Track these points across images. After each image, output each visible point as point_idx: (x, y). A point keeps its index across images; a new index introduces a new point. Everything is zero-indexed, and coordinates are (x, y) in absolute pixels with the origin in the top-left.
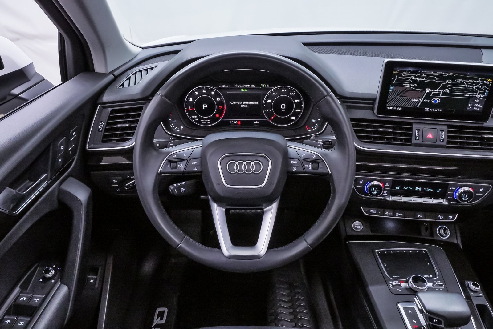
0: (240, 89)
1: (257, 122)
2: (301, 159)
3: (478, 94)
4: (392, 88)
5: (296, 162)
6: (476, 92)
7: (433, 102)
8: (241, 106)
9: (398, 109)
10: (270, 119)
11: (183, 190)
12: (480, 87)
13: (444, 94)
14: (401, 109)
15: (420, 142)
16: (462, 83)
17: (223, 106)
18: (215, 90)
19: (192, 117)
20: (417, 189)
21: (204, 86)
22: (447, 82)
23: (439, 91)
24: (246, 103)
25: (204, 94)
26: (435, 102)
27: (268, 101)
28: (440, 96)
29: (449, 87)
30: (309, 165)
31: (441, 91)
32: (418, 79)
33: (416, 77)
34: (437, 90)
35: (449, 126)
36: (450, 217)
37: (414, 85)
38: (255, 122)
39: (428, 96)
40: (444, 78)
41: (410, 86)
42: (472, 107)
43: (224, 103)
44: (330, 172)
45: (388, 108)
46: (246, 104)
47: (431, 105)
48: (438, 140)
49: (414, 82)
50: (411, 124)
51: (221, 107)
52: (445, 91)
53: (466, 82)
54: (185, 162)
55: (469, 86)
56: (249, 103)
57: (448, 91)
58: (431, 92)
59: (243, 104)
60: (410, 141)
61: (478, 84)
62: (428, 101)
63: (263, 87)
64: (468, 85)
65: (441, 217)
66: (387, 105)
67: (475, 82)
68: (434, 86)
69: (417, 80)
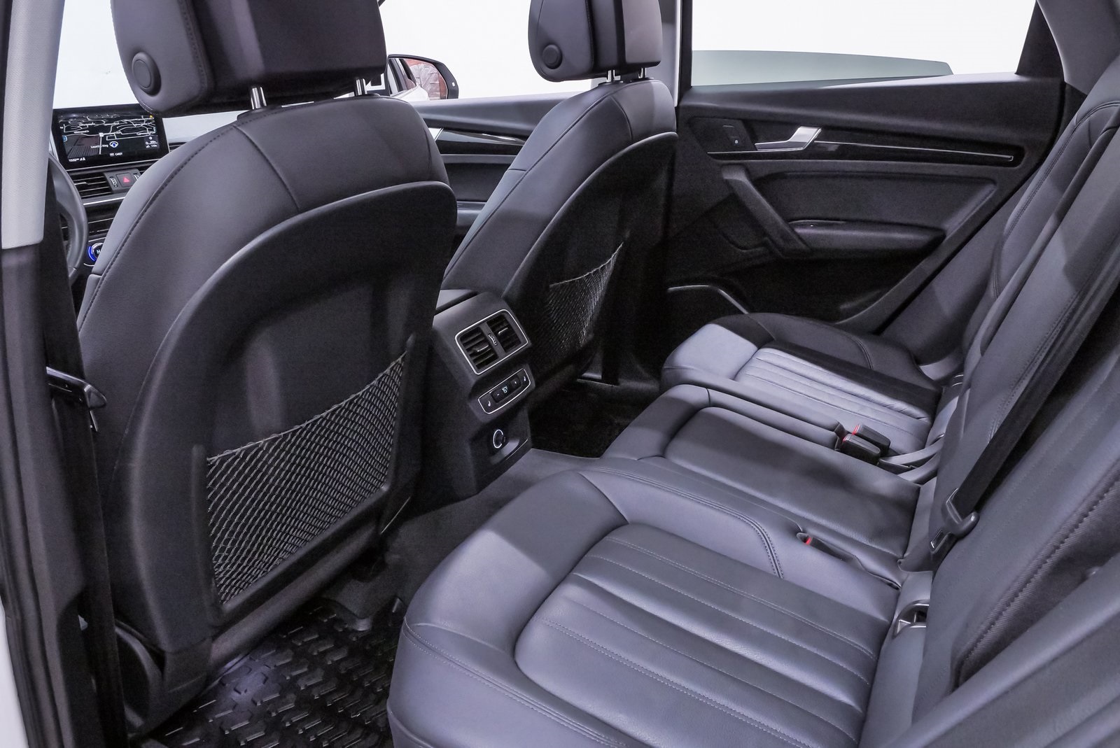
3: (148, 131)
4: (65, 138)
6: (145, 129)
7: (112, 146)
9: (81, 159)
12: (146, 124)
13: (118, 136)
14: (84, 159)
15: (120, 188)
16: (129, 123)
22: (115, 124)
23: (112, 133)
26: (114, 145)
28: (116, 139)
29: (119, 128)
31: (114, 133)
32: (87, 125)
33: (84, 123)
34: (110, 133)
37: (85, 132)
39: (104, 142)
40: (110, 121)
41: (82, 133)
42: (150, 145)
45: (71, 160)
47: (111, 150)
49: (84, 128)
50: (101, 174)
52: (117, 133)
53: (132, 121)
55: (136, 125)
57: (120, 132)
58: (105, 136)
60: (108, 189)
61: (143, 121)
62: (107, 146)
64: (134, 123)
66: (68, 157)
67: (139, 120)
68: (106, 129)
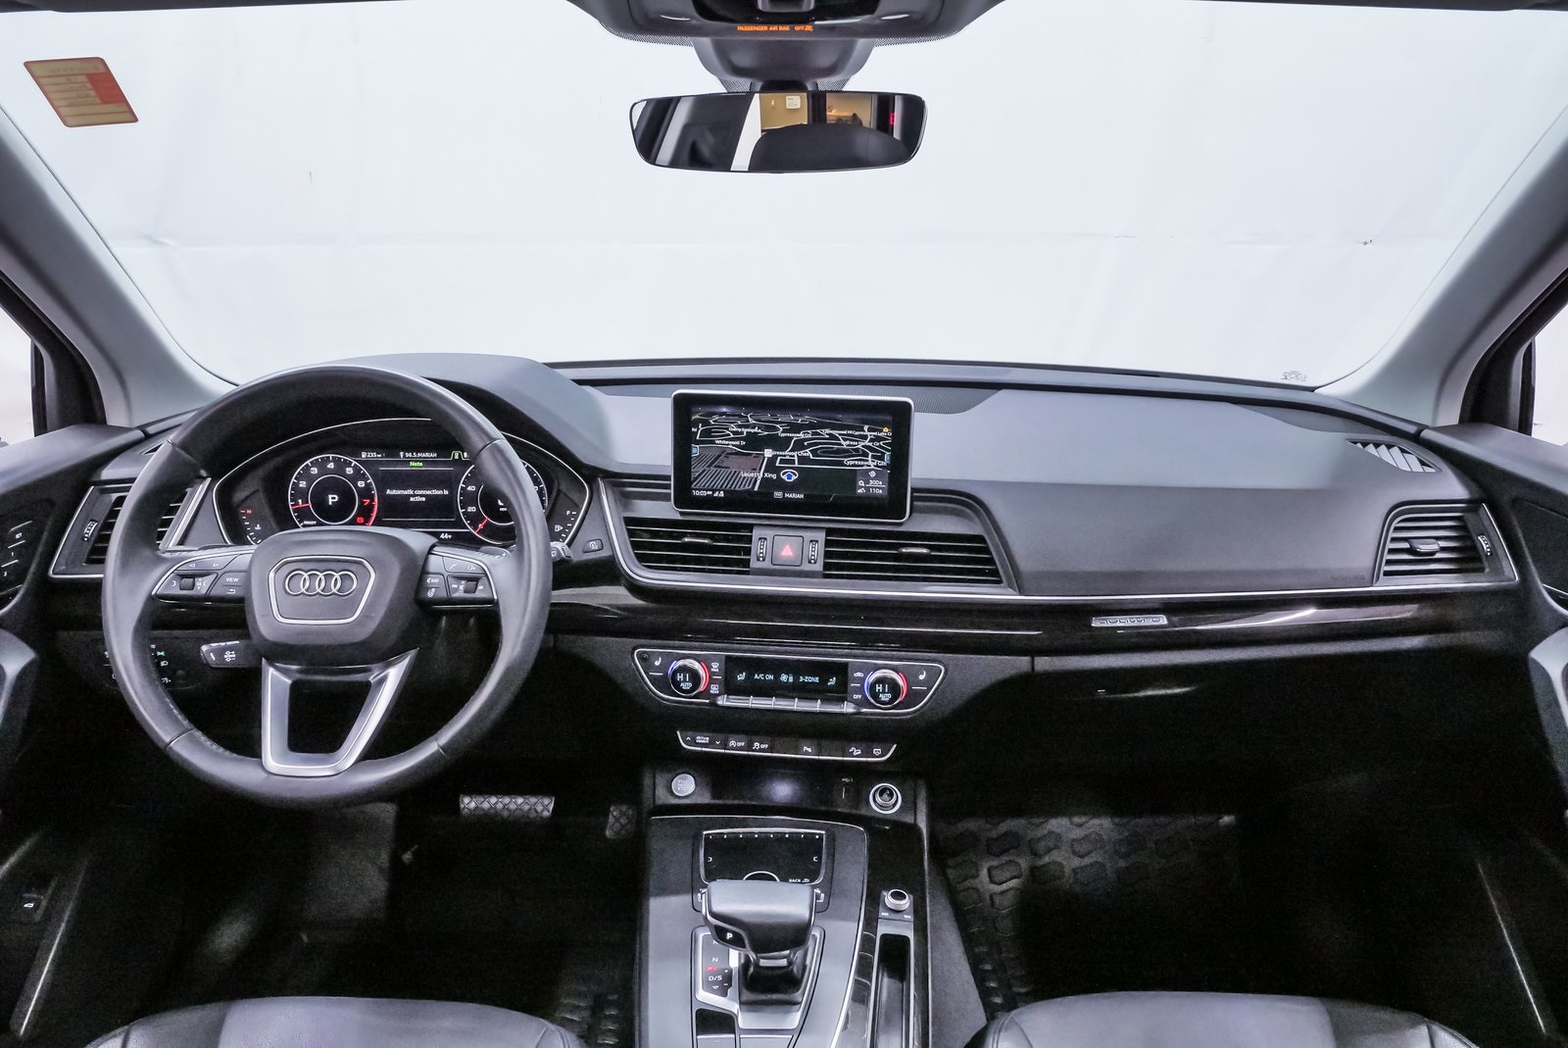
0: (406, 462)
1: (446, 536)
2: (446, 574)
3: (870, 458)
4: (696, 450)
5: (437, 581)
6: (865, 455)
7: (785, 477)
8: (412, 499)
9: (716, 495)
10: (475, 529)
11: (229, 656)
12: (871, 444)
13: (802, 460)
14: (722, 494)
15: (766, 565)
16: (832, 437)
17: (372, 500)
18: (354, 463)
19: (305, 522)
20: (784, 678)
21: (331, 456)
22: (801, 435)
23: (791, 454)
24: (420, 492)
25: (330, 471)
26: (789, 477)
27: (469, 488)
28: (796, 465)
29: (810, 445)
30: (459, 584)
31: (795, 454)
32: (745, 431)
33: (740, 426)
34: (786, 453)
35: (829, 532)
36: (877, 751)
37: (737, 443)
38: (442, 536)
39: (771, 466)
40: (795, 428)
41: (732, 445)
42: (867, 489)
43: (375, 492)
44: (496, 597)
45: (696, 493)
46: (421, 496)
47: (781, 485)
48: (805, 561)
49: (737, 436)
50: (750, 528)
51: (368, 501)
52: (802, 453)
53: (840, 435)
54: (215, 576)
55: (848, 443)
56: (429, 492)
57: (807, 453)
58: (776, 457)
59: (414, 496)
60: (746, 563)
61: (865, 437)
62: (774, 477)
63: (456, 457)
64: (845, 440)
65: (858, 752)
66: (693, 486)
67: (857, 433)
68: (779, 444)
69: (742, 433)
